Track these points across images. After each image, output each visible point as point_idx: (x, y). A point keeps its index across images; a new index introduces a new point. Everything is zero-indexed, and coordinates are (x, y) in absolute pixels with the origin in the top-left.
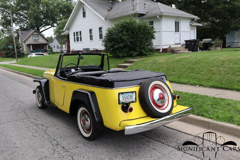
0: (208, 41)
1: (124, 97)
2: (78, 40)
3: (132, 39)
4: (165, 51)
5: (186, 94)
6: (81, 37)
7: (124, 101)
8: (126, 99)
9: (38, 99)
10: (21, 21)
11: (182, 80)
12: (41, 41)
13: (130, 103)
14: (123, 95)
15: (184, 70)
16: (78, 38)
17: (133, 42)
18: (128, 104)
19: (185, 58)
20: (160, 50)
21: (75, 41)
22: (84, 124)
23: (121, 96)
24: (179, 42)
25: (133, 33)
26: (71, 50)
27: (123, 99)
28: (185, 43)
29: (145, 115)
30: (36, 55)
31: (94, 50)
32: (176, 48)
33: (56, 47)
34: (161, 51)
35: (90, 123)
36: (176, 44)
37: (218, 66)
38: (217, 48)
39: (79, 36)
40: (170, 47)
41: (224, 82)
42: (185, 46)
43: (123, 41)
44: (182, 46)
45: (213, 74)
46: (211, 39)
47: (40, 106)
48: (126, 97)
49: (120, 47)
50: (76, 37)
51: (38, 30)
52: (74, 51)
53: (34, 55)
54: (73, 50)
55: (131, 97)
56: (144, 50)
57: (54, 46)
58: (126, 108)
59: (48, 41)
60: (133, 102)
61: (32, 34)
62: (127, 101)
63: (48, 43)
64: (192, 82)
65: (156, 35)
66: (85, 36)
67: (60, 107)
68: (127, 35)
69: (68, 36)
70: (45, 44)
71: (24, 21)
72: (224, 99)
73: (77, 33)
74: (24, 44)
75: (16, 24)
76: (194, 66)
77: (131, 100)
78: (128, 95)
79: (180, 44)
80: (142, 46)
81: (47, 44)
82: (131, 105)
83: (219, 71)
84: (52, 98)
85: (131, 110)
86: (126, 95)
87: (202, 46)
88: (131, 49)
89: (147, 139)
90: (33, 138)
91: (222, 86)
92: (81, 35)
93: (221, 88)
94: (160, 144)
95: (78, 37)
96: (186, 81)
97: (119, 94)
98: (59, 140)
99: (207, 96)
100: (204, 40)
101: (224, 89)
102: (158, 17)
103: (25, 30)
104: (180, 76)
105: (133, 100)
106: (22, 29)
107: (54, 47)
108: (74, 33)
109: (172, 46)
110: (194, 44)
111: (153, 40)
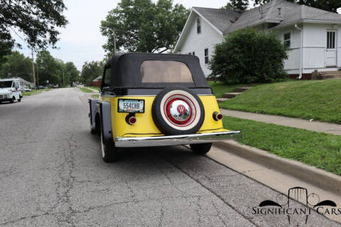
3: (249, 58)
4: (307, 77)
7: (125, 109)
8: (129, 108)
13: (135, 113)
14: (125, 102)
17: (249, 62)
20: (298, 75)
23: (121, 103)
24: (334, 64)
25: (249, 49)
27: (124, 107)
34: (300, 77)
36: (328, 67)
40: (316, 71)
43: (234, 61)
48: (128, 105)
49: (230, 70)
55: (137, 106)
56: (267, 74)
60: (139, 112)
64: (307, 114)
65: (290, 53)
68: (241, 52)
75: (125, 47)
77: (137, 110)
78: (132, 103)
79: (335, 67)
80: (264, 68)
85: (134, 121)
86: (129, 102)
88: (246, 73)
97: (119, 100)
102: (296, 26)
109: (319, 70)
111: (285, 61)
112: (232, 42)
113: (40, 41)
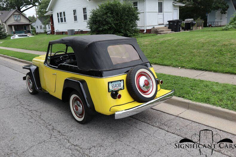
0: (190, 21)
1: (113, 85)
2: (62, 21)
3: (117, 21)
4: (149, 31)
5: (169, 76)
6: (65, 18)
7: (113, 89)
8: (115, 87)
9: (29, 85)
11: (165, 63)
12: (24, 21)
13: (118, 91)
15: (167, 52)
17: (117, 23)
18: (117, 92)
19: (168, 40)
20: (144, 30)
21: (59, 22)
22: (77, 110)
23: (110, 85)
24: (162, 23)
25: (117, 14)
26: (55, 31)
27: (112, 87)
28: (168, 23)
29: (132, 100)
30: (19, 36)
31: (79, 31)
32: (159, 28)
33: (39, 27)
34: (145, 32)
35: (81, 109)
36: (159, 25)
37: (198, 48)
38: (198, 28)
40: (154, 27)
41: (203, 64)
42: (168, 26)
43: (108, 23)
44: (165, 26)
45: (194, 56)
46: (192, 19)
47: (31, 92)
49: (105, 29)
50: (60, 18)
51: (19, 9)
52: (59, 32)
53: (17, 36)
54: (58, 31)
56: (129, 32)
57: (37, 26)
58: (115, 95)
59: (30, 21)
60: (121, 89)
61: (13, 14)
62: (116, 89)
63: (30, 23)
64: (174, 64)
65: (140, 16)
66: (69, 16)
67: (52, 93)
68: (112, 17)
69: (51, 17)
70: (28, 25)
72: (203, 81)
73: (61, 13)
74: (5, 25)
76: (176, 49)
79: (163, 24)
80: (127, 28)
81: (30, 24)
82: (120, 93)
83: (199, 53)
84: (43, 85)
85: (120, 97)
86: (115, 84)
87: (184, 26)
88: (116, 31)
89: (134, 120)
90: (30, 124)
91: (202, 67)
92: (64, 16)
93: (201, 70)
94: (146, 124)
95: (62, 18)
96: (169, 63)
97: (109, 83)
98: (54, 124)
99: (188, 78)
100: (186, 20)
101: (203, 70)
103: (4, 9)
104: (163, 58)
105: (121, 87)
107: (37, 28)
108: (58, 14)
109: (155, 27)
110: (177, 24)
111: (137, 22)
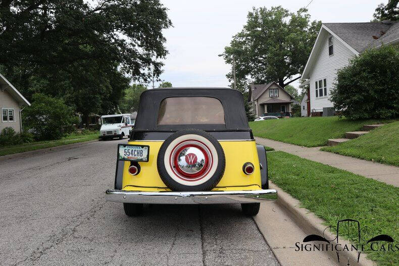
1: (126, 151)
2: (321, 95)
6: (325, 90)
7: (126, 157)
8: (131, 155)
10: (260, 70)
12: (282, 98)
14: (126, 148)
16: (321, 91)
21: (317, 96)
23: (122, 149)
26: (311, 111)
27: (125, 153)
29: (162, 184)
39: (323, 88)
48: (130, 151)
50: (318, 89)
51: (281, 82)
52: (315, 113)
54: (314, 111)
55: (141, 153)
57: (304, 107)
59: (292, 98)
60: (141, 160)
61: (269, 89)
62: (132, 157)
63: (291, 101)
69: (309, 89)
70: (287, 104)
71: (264, 69)
73: (320, 82)
74: (256, 103)
75: (252, 75)
77: (139, 158)
78: (134, 149)
81: (290, 103)
86: (130, 149)
92: (325, 85)
103: (263, 82)
105: (142, 157)
106: (259, 82)
107: (304, 109)
108: (316, 83)
112: (361, 65)
113: (144, 75)
